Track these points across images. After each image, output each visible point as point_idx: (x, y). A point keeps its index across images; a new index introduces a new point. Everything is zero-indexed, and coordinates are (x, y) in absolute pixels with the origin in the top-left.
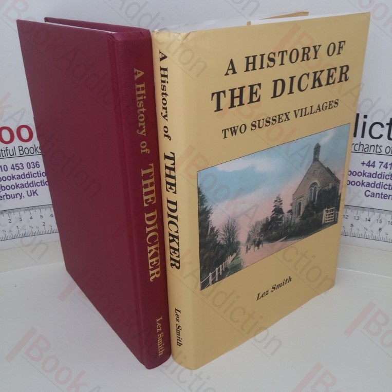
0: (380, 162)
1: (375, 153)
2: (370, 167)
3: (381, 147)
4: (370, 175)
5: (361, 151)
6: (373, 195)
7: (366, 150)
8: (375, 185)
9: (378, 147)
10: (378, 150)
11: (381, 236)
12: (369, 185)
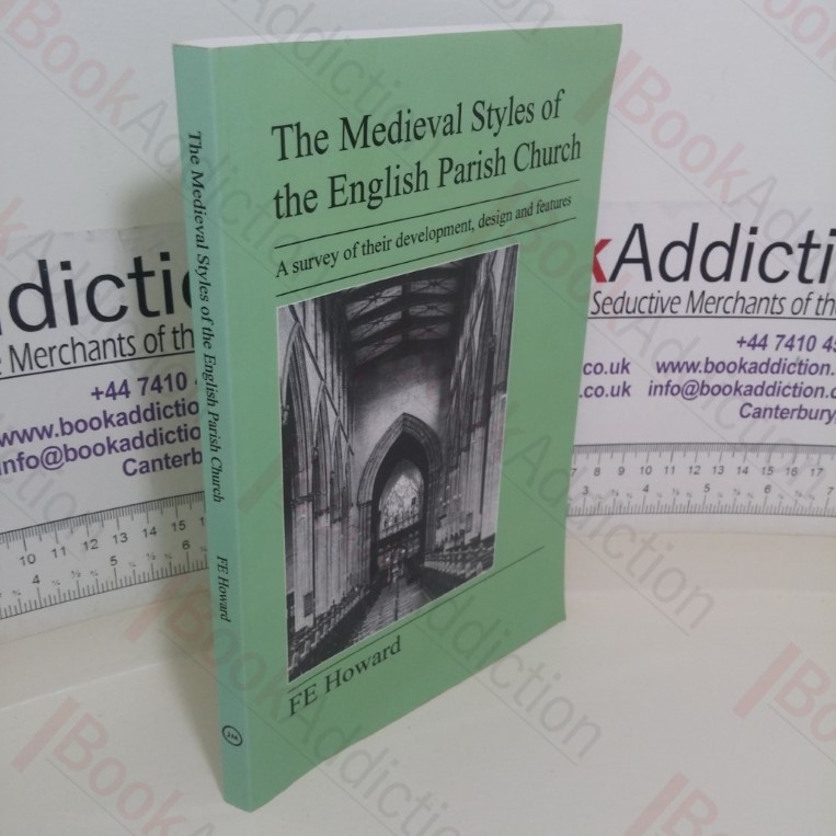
0: (778, 336)
1: (769, 314)
2: (757, 348)
3: (783, 302)
4: (756, 368)
5: (738, 313)
6: (759, 413)
7: (750, 309)
8: (763, 390)
9: (777, 301)
10: (777, 308)
11: (769, 503)
12: (751, 390)
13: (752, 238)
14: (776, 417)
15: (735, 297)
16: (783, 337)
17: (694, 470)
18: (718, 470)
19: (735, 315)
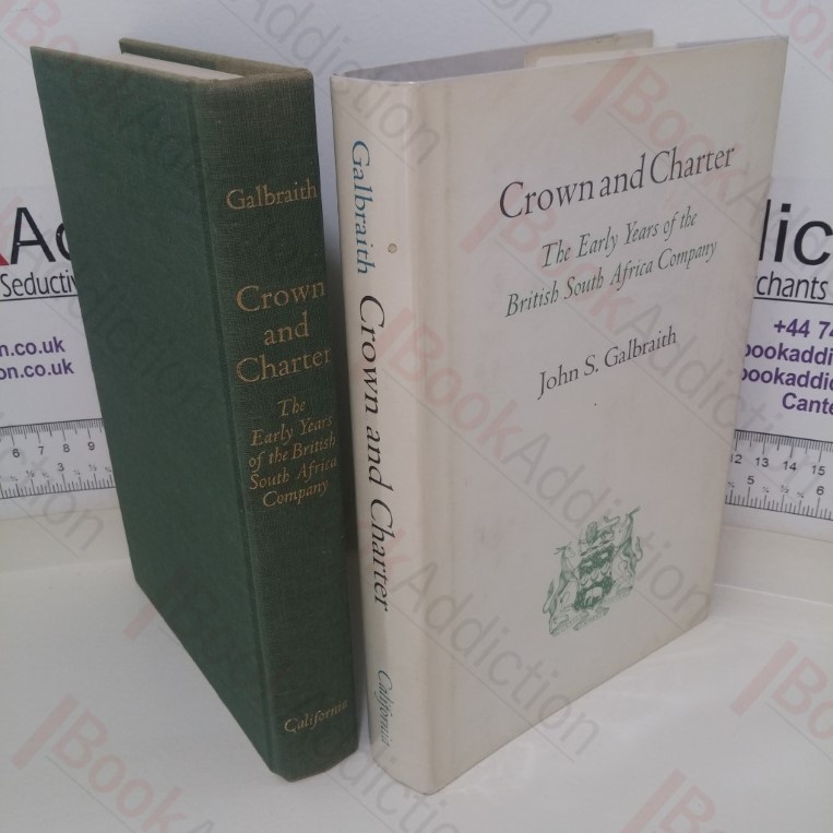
13: (785, 216)
14: (825, 412)
15: (769, 276)
16: (827, 324)
17: (735, 459)
18: (761, 462)
19: (772, 296)
